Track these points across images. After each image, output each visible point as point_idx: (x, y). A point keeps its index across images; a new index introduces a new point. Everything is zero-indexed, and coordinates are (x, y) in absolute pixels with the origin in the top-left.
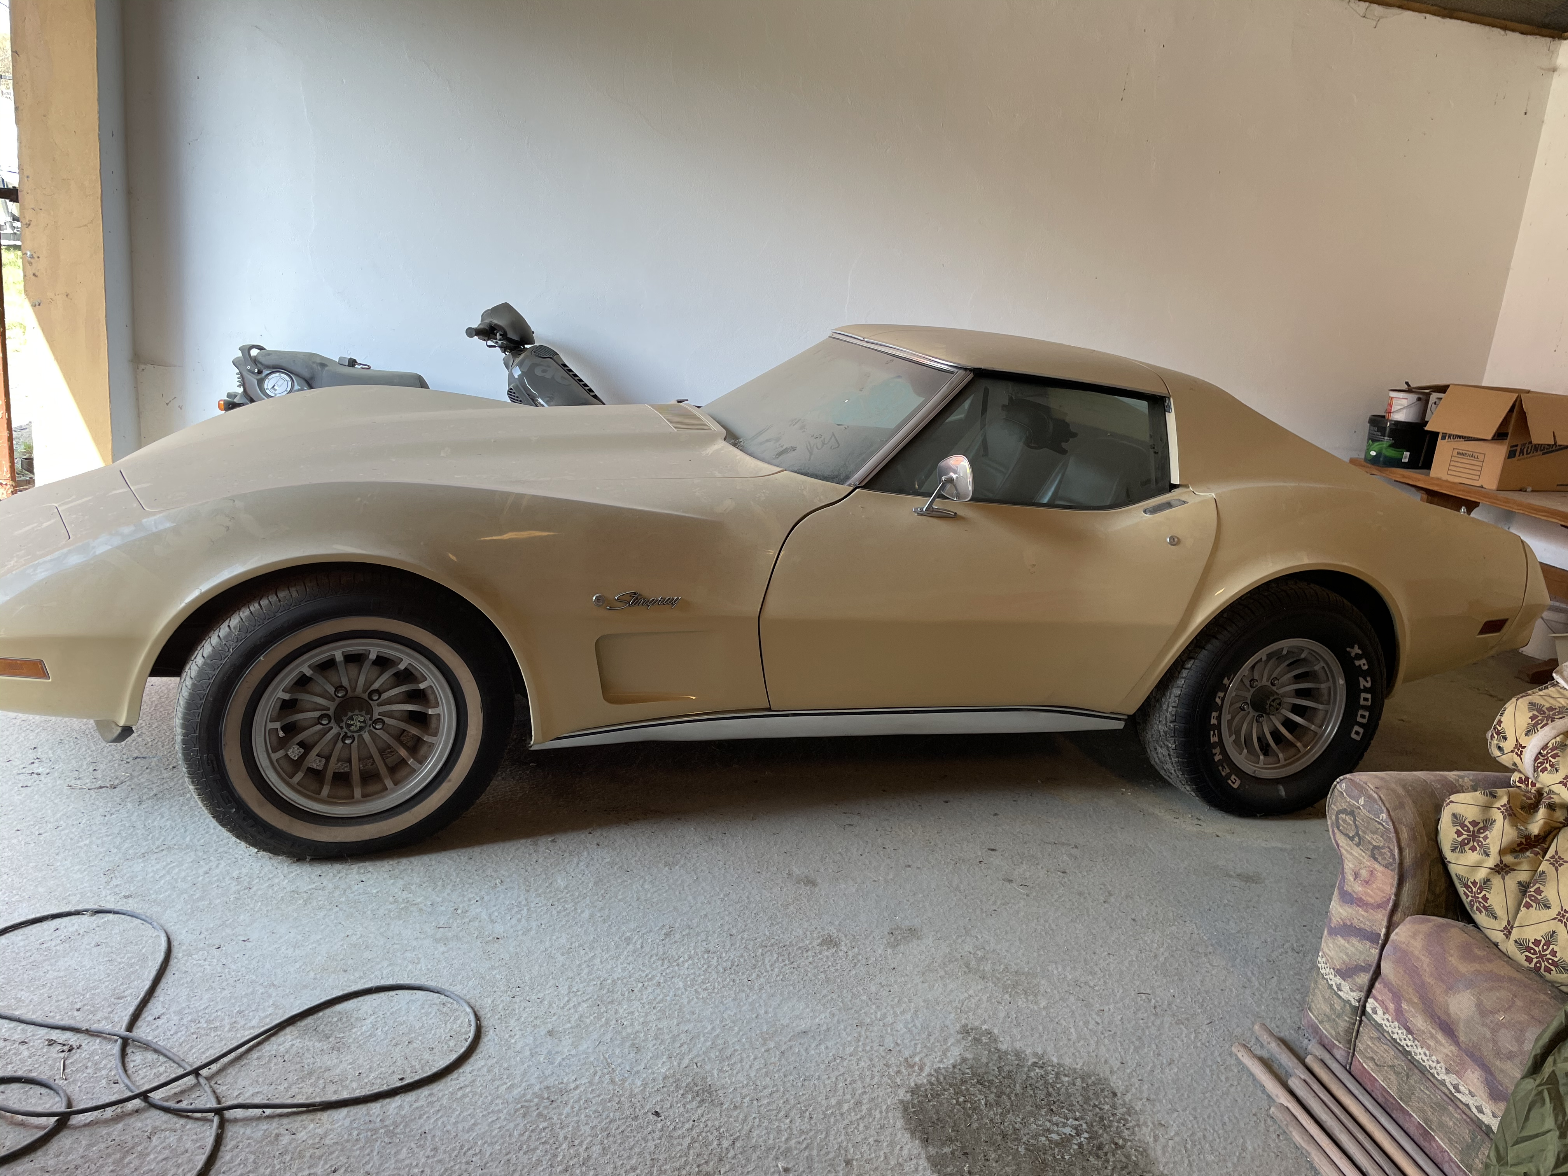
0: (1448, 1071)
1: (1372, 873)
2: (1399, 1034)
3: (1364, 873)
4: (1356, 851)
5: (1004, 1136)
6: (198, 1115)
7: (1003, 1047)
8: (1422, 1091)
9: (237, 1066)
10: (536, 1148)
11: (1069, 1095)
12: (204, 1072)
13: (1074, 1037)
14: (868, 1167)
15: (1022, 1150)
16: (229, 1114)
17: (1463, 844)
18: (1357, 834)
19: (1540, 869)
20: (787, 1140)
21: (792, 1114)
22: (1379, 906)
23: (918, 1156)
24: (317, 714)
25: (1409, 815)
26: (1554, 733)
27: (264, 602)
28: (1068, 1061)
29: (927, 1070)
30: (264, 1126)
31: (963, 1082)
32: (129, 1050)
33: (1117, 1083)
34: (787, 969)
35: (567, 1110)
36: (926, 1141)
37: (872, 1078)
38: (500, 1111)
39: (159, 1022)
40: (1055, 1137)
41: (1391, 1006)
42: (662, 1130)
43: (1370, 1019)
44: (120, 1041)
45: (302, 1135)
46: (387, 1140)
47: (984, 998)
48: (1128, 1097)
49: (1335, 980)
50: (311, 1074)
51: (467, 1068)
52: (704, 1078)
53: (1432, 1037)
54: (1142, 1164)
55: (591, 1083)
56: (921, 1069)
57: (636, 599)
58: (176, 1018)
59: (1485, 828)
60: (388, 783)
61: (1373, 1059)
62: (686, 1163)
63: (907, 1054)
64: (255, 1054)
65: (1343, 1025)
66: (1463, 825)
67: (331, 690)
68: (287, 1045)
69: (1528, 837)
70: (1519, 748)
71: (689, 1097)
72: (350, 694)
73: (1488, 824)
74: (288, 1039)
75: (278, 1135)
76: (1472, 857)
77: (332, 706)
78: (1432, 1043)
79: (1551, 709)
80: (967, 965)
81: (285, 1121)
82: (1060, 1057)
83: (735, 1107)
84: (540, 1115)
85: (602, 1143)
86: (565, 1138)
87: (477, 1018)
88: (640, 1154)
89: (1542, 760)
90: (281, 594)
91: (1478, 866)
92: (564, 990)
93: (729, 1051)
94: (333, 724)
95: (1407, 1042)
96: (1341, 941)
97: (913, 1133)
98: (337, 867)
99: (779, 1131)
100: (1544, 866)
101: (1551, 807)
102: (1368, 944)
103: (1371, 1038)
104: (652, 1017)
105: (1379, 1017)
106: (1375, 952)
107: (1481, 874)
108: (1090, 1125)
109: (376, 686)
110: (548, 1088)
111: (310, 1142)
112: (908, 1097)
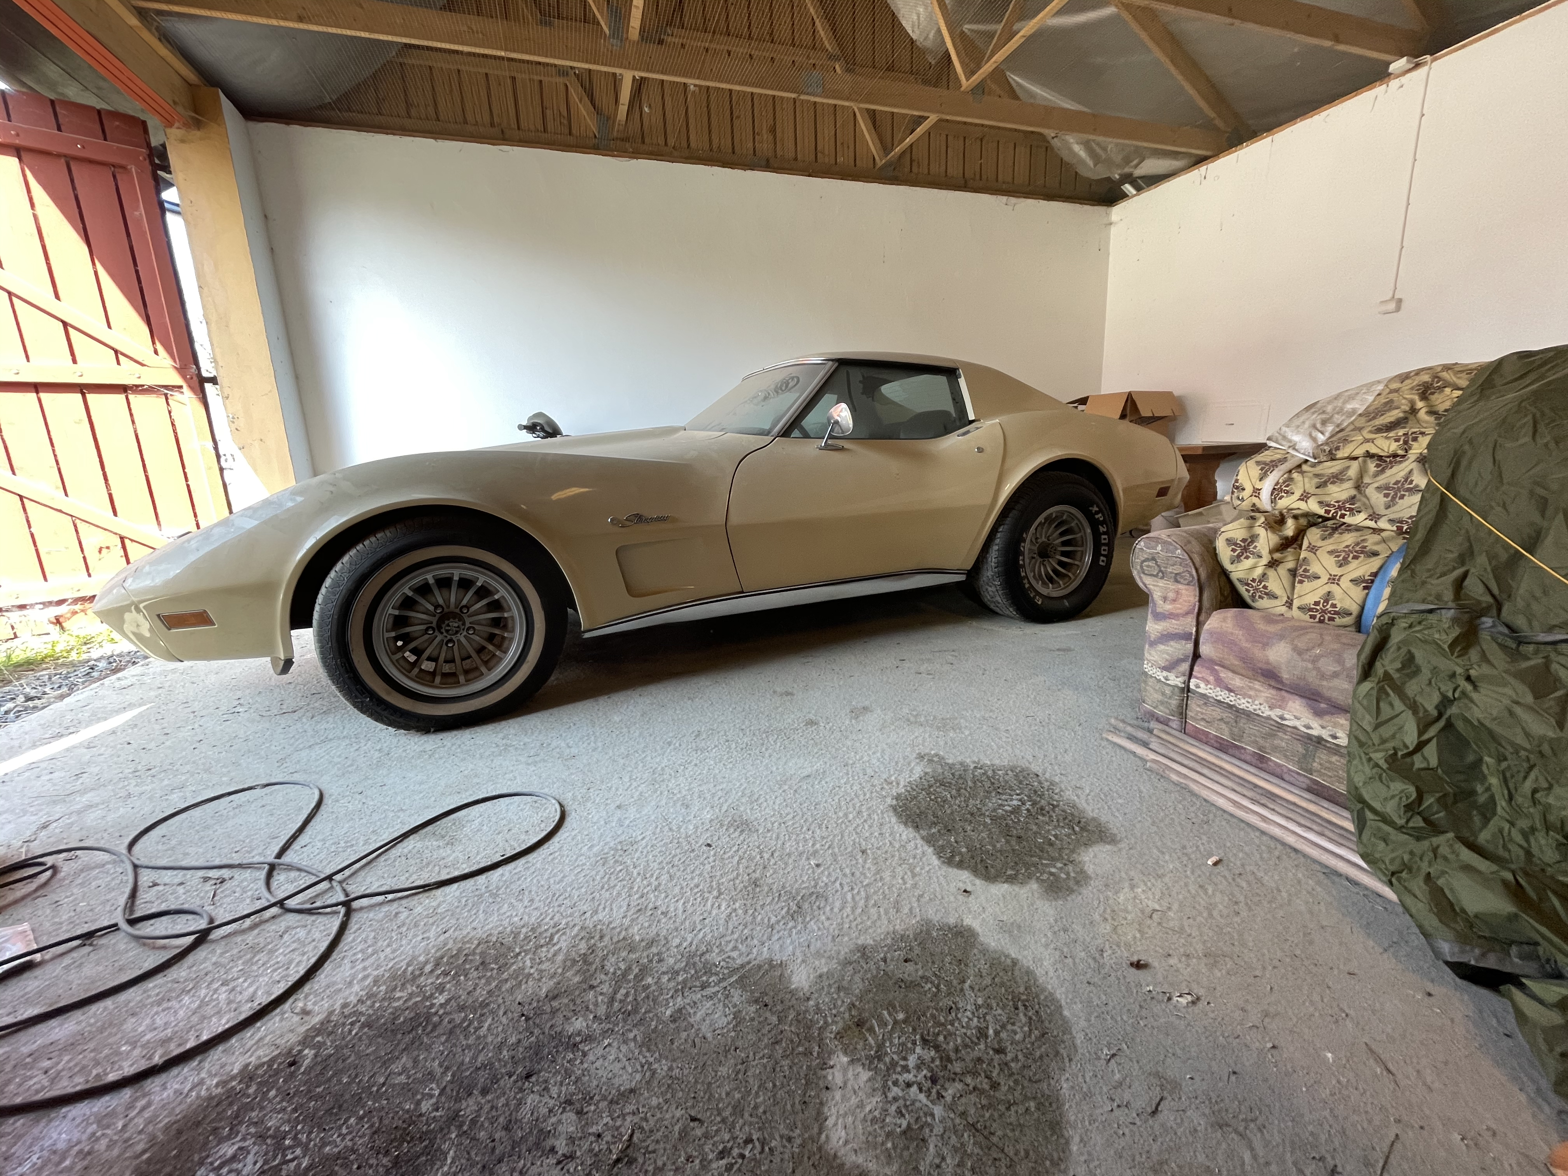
0: (1271, 708)
1: (1177, 592)
2: (1222, 695)
3: (1171, 595)
4: (1161, 583)
5: (972, 814)
6: (329, 910)
7: (950, 761)
8: (1251, 729)
9: (368, 868)
10: (615, 886)
11: (1006, 782)
12: (338, 877)
13: (995, 747)
14: (879, 852)
15: (988, 820)
16: (355, 905)
17: (1239, 556)
18: (1161, 571)
19: (1302, 556)
20: (813, 845)
21: (812, 828)
22: (1187, 613)
23: (915, 838)
24: (423, 627)
25: (1196, 547)
26: (1281, 473)
27: (367, 543)
28: (997, 762)
29: (902, 784)
30: (385, 908)
31: (930, 786)
32: (275, 873)
33: (1035, 768)
34: (786, 742)
35: (638, 854)
36: (917, 827)
37: (865, 795)
38: (584, 864)
39: (305, 849)
40: (1007, 808)
41: (1211, 679)
42: (715, 855)
43: (1195, 692)
44: (267, 867)
45: (419, 909)
46: (491, 900)
47: (927, 736)
48: (1047, 775)
49: (1161, 675)
50: (428, 864)
51: (556, 839)
52: (741, 816)
53: (1251, 688)
54: (1076, 814)
55: (654, 833)
56: (898, 784)
57: (639, 518)
58: (319, 845)
59: (1252, 542)
60: (483, 669)
61: (1203, 719)
62: (738, 875)
63: (885, 776)
64: (382, 858)
65: (1174, 702)
66: (1236, 544)
67: (431, 608)
68: (410, 847)
69: (1286, 538)
70: (1257, 492)
71: (732, 830)
72: (446, 610)
73: (1254, 538)
74: (411, 843)
75: (397, 914)
76: (1247, 563)
77: (435, 620)
78: (1252, 693)
79: (1272, 461)
80: (908, 720)
81: (404, 902)
82: (991, 760)
83: (768, 831)
84: (616, 862)
85: (668, 872)
86: (639, 874)
87: (561, 806)
88: (700, 875)
89: (1277, 492)
90: (379, 535)
91: (1254, 567)
92: (626, 779)
93: (756, 796)
94: (437, 633)
95: (1231, 699)
96: (1161, 647)
97: (906, 824)
98: (455, 733)
99: (806, 840)
100: (1303, 554)
101: (1295, 517)
102: (1184, 642)
103: (1199, 706)
104: (694, 785)
105: (1203, 689)
106: (1190, 646)
107: (1259, 571)
108: (1029, 797)
109: (464, 602)
110: (621, 842)
111: (425, 913)
112: (894, 802)
